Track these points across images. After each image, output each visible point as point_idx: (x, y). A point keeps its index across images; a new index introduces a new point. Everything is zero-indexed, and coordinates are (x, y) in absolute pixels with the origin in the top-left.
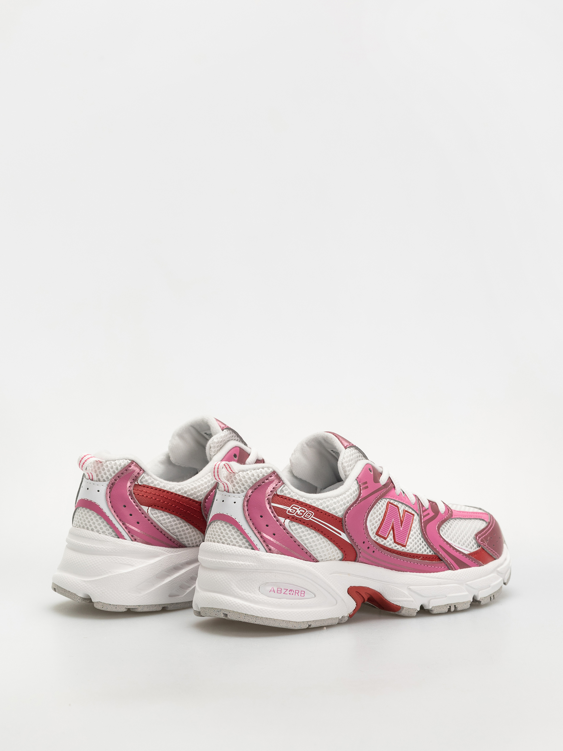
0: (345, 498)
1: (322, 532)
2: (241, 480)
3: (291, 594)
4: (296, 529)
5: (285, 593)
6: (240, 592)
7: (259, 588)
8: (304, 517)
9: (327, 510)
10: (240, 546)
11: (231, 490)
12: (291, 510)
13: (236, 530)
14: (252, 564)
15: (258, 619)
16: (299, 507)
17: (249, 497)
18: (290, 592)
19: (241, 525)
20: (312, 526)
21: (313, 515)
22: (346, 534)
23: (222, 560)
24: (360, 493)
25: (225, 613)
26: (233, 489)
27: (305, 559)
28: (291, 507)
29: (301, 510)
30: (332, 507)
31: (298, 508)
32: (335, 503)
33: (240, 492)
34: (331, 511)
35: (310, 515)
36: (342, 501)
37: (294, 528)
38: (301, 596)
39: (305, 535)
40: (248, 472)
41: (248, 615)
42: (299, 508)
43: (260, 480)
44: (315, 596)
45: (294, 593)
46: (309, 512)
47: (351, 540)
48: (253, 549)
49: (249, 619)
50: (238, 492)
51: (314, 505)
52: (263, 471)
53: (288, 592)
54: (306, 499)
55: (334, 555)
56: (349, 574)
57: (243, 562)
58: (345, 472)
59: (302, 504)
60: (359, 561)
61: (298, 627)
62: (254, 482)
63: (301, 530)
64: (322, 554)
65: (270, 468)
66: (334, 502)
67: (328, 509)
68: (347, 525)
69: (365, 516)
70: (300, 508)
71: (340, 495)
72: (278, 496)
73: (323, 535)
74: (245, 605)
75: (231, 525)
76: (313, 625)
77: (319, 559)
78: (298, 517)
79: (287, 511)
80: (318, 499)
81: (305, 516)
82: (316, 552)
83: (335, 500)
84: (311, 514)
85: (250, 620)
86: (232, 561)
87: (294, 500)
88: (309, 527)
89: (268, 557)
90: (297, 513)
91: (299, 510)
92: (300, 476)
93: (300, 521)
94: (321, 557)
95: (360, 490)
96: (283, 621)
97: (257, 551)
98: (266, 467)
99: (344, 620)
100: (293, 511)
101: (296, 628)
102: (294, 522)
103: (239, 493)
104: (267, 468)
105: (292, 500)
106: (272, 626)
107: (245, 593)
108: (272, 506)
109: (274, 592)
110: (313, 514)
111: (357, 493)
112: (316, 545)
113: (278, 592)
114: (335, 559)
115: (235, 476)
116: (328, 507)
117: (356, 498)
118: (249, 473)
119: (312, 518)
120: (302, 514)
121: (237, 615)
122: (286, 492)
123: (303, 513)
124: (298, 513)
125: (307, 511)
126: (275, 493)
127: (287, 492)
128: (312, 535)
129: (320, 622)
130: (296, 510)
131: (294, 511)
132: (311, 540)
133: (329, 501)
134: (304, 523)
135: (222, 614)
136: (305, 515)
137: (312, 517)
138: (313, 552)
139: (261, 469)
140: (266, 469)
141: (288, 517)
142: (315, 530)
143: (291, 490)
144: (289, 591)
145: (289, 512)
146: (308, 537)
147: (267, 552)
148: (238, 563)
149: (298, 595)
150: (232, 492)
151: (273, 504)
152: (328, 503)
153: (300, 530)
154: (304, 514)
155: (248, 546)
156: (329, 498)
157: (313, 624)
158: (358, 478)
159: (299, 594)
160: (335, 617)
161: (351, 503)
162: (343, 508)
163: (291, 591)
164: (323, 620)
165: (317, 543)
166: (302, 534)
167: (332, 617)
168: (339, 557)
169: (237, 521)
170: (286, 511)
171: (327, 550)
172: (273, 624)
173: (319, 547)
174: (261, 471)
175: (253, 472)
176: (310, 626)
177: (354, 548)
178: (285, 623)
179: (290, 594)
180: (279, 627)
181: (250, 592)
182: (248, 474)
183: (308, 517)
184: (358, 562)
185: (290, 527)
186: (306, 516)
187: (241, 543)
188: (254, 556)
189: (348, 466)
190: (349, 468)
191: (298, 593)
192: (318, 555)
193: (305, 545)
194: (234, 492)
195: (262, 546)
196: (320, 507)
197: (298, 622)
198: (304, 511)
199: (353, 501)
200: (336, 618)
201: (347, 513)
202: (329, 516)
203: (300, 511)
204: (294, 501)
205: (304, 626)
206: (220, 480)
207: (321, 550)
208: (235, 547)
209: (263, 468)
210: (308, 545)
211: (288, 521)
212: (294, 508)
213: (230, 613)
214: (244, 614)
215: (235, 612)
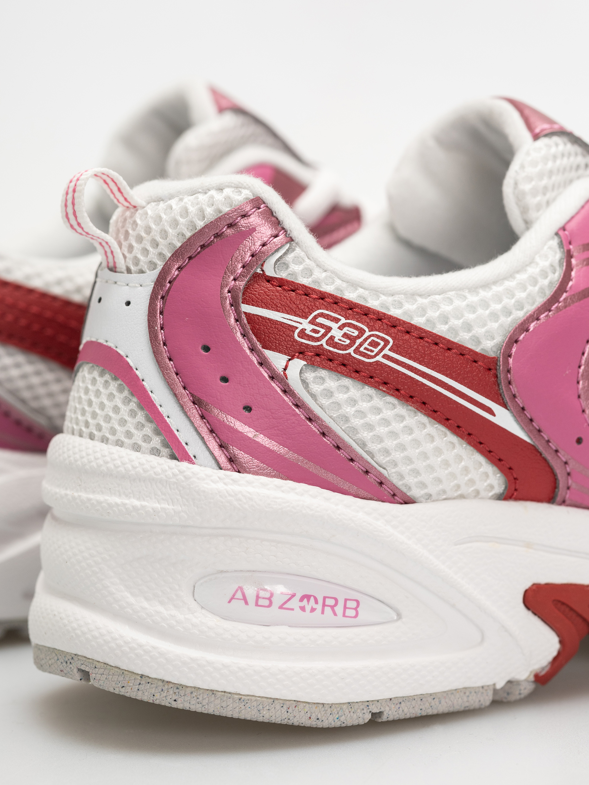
0: (510, 293)
1: (424, 403)
2: (148, 230)
3: (308, 608)
4: (329, 393)
5: (285, 606)
6: (132, 600)
7: (194, 587)
8: (357, 351)
9: (441, 330)
10: (136, 448)
11: (121, 264)
12: (309, 329)
13: (126, 393)
14: (166, 506)
15: (182, 692)
16: (339, 317)
17: (168, 285)
18: (302, 604)
19: (141, 378)
20: (385, 383)
21: (389, 347)
22: (512, 412)
23: (80, 494)
24: (566, 277)
25: (83, 667)
26: (127, 259)
27: (362, 492)
28: (311, 317)
29: (346, 330)
30: (461, 321)
31: (337, 320)
32: (472, 308)
33: (145, 268)
34: (457, 334)
35: (380, 347)
36: (500, 301)
37: (322, 387)
38: (344, 615)
39: (361, 414)
40: (173, 202)
41: (150, 680)
42: (340, 323)
43: (206, 226)
44: (399, 616)
45: (319, 607)
46: (378, 337)
47: (531, 431)
48: (173, 457)
49: (153, 691)
50: (139, 267)
51: (395, 312)
52: (218, 197)
53: (295, 603)
54: (366, 293)
55: (472, 482)
56: (528, 545)
57: (138, 499)
58: (524, 210)
59: (351, 309)
60: (568, 502)
61: (329, 721)
62: (188, 234)
63: (346, 396)
64: (426, 478)
65: (245, 188)
66: (468, 305)
67: (447, 327)
68: (513, 382)
69: (583, 354)
70: (343, 321)
71: (495, 283)
72: (269, 280)
73: (428, 415)
74: (141, 646)
75: (115, 379)
76: (390, 714)
77: (414, 493)
78: (335, 350)
79: (297, 331)
80: (412, 295)
81: (362, 349)
82: (404, 469)
83: (473, 299)
84: (382, 343)
85: (157, 696)
86: (107, 498)
87: (323, 296)
88: (375, 386)
89: (220, 486)
90: (332, 338)
91: (340, 328)
92: (418, 240)
93: (344, 365)
94: (423, 485)
95: (569, 268)
96: (274, 700)
97: (184, 465)
98: (228, 186)
99: (517, 692)
100: (317, 332)
101: (325, 724)
102: (324, 368)
103: (142, 272)
104: (232, 187)
105: (315, 296)
106: (236, 716)
107: (146, 604)
108: (243, 316)
109: (246, 603)
110: (391, 344)
111: (557, 276)
112: (402, 447)
113: (261, 602)
114: (477, 493)
115: (133, 219)
116: (445, 319)
117: (549, 293)
118: (174, 207)
119: (386, 357)
120: (348, 342)
121: (115, 678)
122: (295, 268)
123: (353, 340)
124: (336, 340)
125: (367, 333)
126: (259, 271)
127: (301, 267)
128: (388, 413)
129: (419, 702)
130: (329, 329)
131: (322, 331)
132: (382, 430)
133: (451, 301)
134: (357, 372)
135: (75, 670)
136: (361, 345)
137: (386, 351)
138: (393, 470)
139: (213, 192)
140: (228, 191)
141: (300, 353)
142: (397, 397)
143: (315, 261)
144: (301, 600)
145: (303, 333)
146: (373, 418)
147: (221, 469)
148: (124, 505)
149: (335, 614)
150: (124, 269)
151: (246, 308)
152: (446, 308)
153: (341, 397)
154: (358, 342)
155: (159, 446)
156: (453, 292)
157: (387, 708)
158: (564, 229)
159: (339, 609)
160: (480, 684)
161: (530, 308)
162: (501, 326)
163: (305, 600)
164: (431, 695)
165: (406, 438)
166: (349, 410)
167: (467, 685)
168: (492, 487)
169: (131, 364)
170: (294, 332)
171: (446, 463)
172: (237, 710)
173: (413, 452)
174: (212, 197)
175: (186, 203)
176: (375, 715)
177: (545, 460)
178: (278, 707)
179: (303, 609)
180: (260, 719)
181: (162, 603)
182: (171, 208)
183: (372, 351)
184: (563, 503)
185: (304, 382)
186: (366, 349)
187: (138, 436)
188: (175, 480)
189: (534, 192)
190: (538, 198)
191: (332, 607)
192: (411, 480)
193: (363, 445)
194: (129, 271)
195: (203, 448)
196: (418, 321)
197: (331, 706)
198: (356, 333)
199: (540, 301)
200: (483, 687)
201: (513, 340)
202: (449, 349)
203: (342, 332)
204: (322, 299)
205: (355, 716)
206: (82, 228)
207: (420, 465)
208: (122, 449)
209: (220, 189)
210: (373, 447)
211: (298, 364)
212: (320, 320)
213: (97, 670)
214: (138, 674)
215: (111, 668)
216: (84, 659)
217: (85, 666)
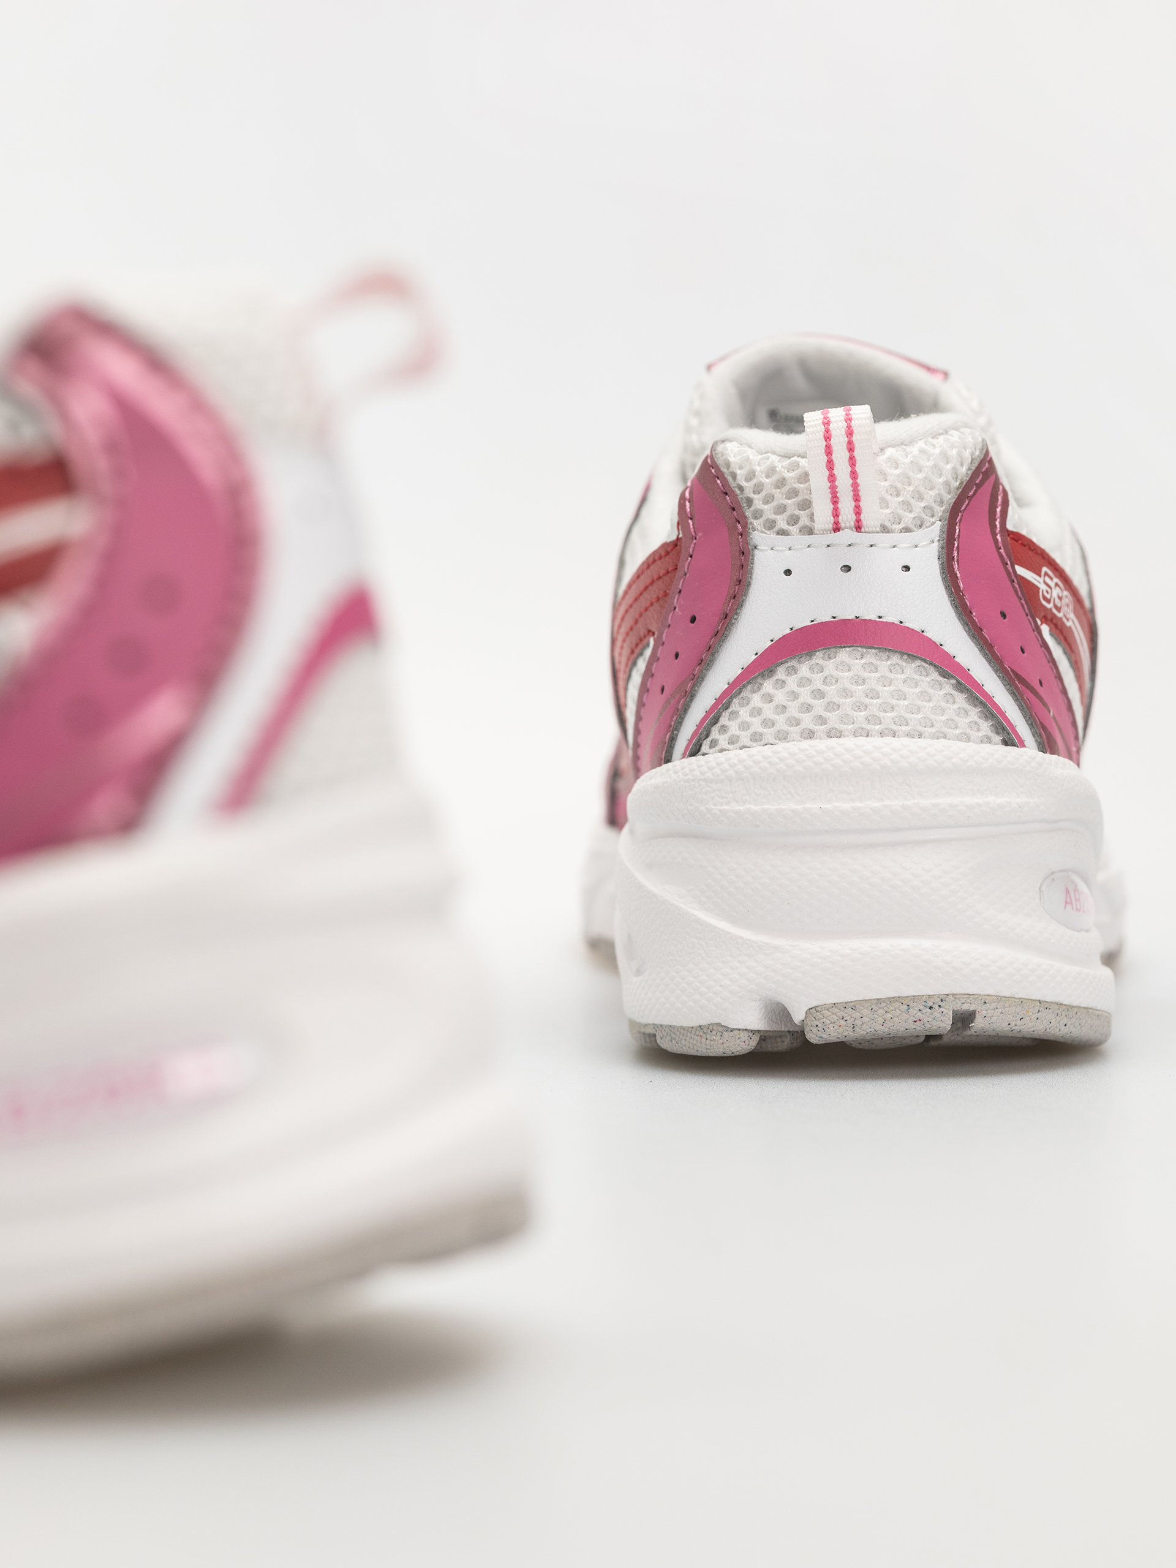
10: (965, 738)
17: (956, 543)
19: (951, 655)
25: (965, 1007)
41: (1047, 1006)
79: (1040, 592)
103: (907, 530)
121: (1012, 1010)
135: (951, 1013)
150: (878, 528)
169: (934, 640)
170: (1039, 594)
194: (886, 530)
213: (988, 1005)
214: (1035, 1000)
215: (1007, 999)
216: (967, 996)
217: (969, 1004)
